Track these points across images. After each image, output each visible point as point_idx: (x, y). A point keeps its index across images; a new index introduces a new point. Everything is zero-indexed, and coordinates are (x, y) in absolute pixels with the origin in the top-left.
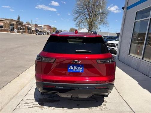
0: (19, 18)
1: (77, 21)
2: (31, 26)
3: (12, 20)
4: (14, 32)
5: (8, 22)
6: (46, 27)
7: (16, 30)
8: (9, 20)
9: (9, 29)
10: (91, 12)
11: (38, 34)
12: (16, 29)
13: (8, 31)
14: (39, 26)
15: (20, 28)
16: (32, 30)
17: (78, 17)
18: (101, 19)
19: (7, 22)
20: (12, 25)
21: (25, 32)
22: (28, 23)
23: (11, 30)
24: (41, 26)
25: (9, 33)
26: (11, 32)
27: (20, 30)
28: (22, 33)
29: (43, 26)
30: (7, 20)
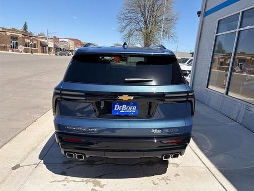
0: (25, 27)
1: (126, 32)
2: (46, 41)
3: (14, 30)
4: (18, 51)
5: (8, 34)
6: (72, 43)
7: (21, 48)
8: (10, 30)
9: (9, 46)
10: (149, 18)
11: (60, 54)
12: (21, 46)
13: (8, 48)
14: (60, 40)
15: (29, 43)
16: (50, 48)
17: (127, 25)
18: (165, 29)
19: (6, 34)
20: (15, 38)
21: (36, 51)
22: (42, 34)
23: (13, 47)
24: (64, 40)
25: (10, 51)
26: (13, 51)
27: (29, 46)
28: (32, 53)
29: (67, 40)
30: (6, 29)
